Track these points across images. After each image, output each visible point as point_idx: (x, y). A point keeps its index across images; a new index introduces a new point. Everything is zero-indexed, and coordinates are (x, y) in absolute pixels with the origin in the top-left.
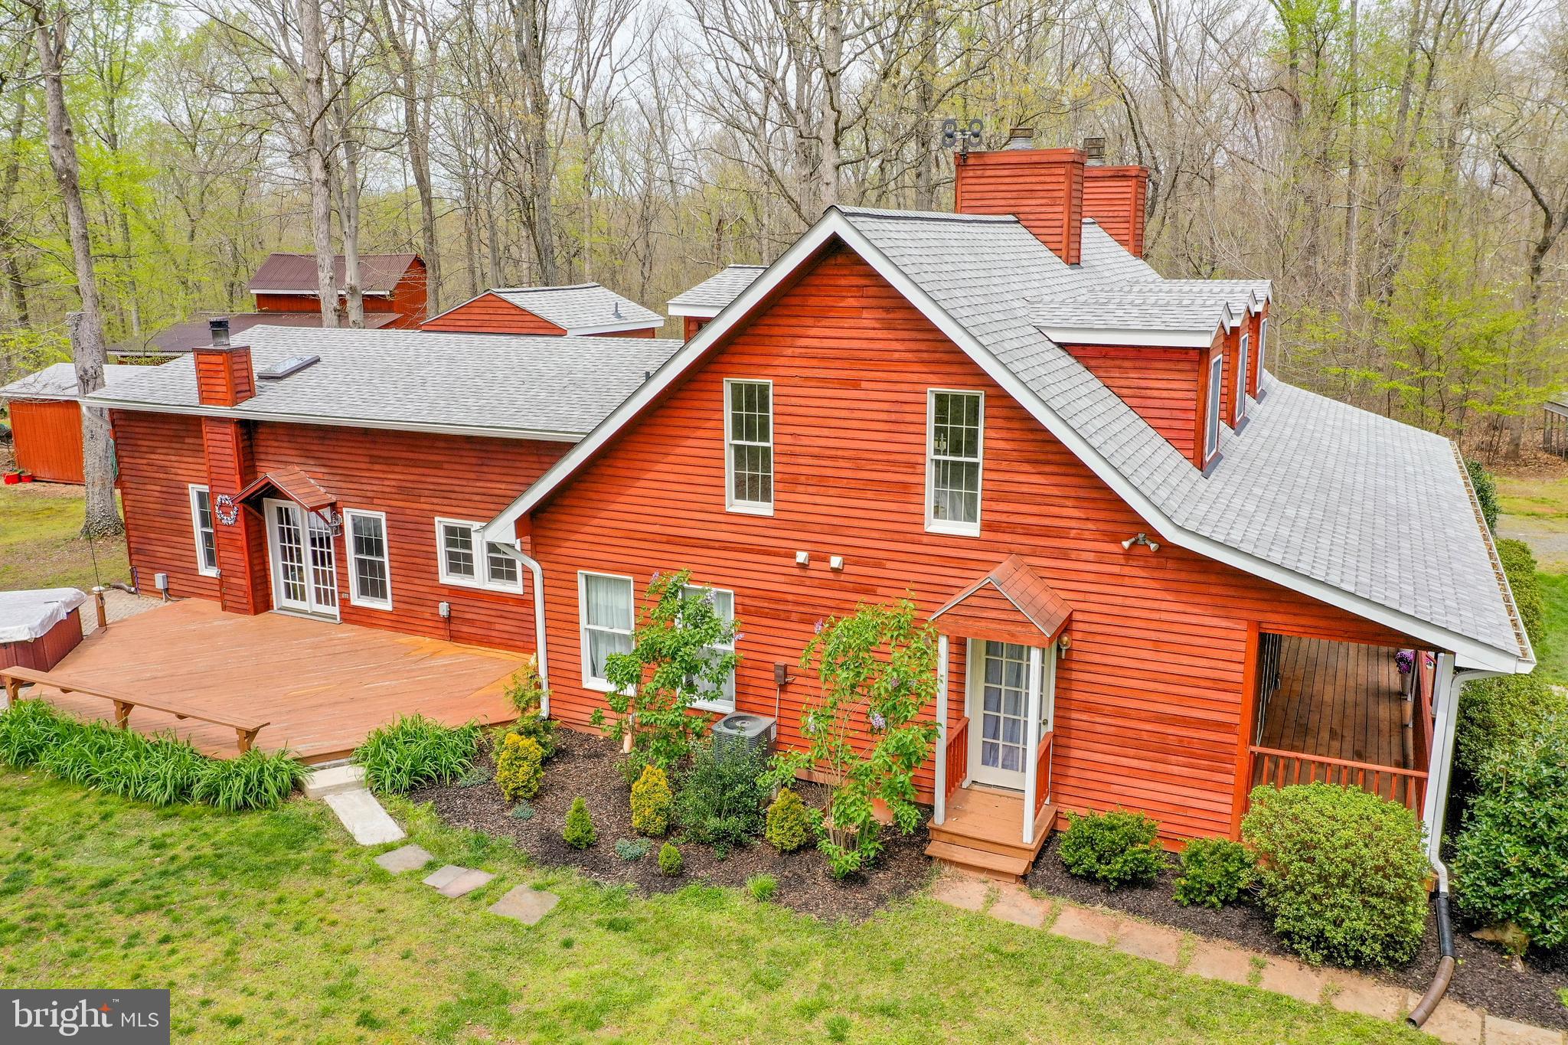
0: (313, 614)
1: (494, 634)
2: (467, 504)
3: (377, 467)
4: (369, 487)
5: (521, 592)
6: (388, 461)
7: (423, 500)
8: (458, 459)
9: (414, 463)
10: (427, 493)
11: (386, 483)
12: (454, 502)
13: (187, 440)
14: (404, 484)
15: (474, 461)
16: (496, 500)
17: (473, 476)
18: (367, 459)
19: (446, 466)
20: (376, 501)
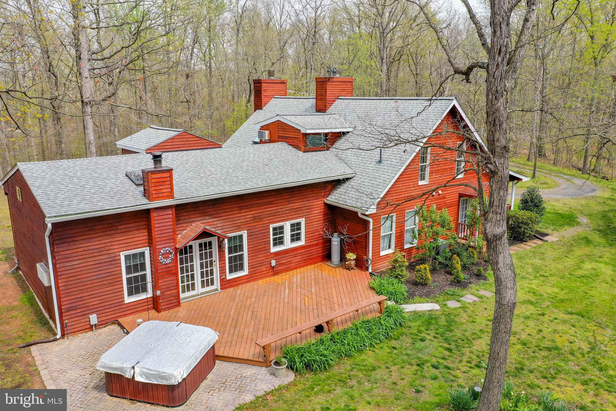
0: (202, 294)
1: (292, 265)
2: (284, 215)
3: (243, 211)
4: (238, 221)
5: (304, 243)
6: (248, 207)
7: (264, 219)
8: (281, 198)
9: (262, 205)
10: (266, 216)
11: (247, 217)
12: (278, 216)
13: (119, 228)
14: (256, 215)
15: (287, 197)
16: (295, 210)
17: (287, 203)
18: (238, 209)
19: (275, 202)
20: (241, 227)
